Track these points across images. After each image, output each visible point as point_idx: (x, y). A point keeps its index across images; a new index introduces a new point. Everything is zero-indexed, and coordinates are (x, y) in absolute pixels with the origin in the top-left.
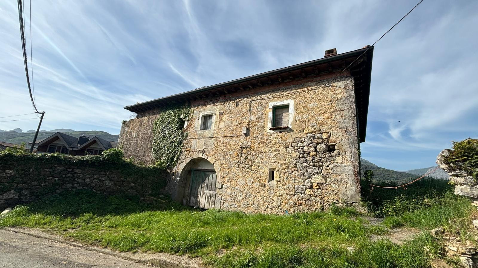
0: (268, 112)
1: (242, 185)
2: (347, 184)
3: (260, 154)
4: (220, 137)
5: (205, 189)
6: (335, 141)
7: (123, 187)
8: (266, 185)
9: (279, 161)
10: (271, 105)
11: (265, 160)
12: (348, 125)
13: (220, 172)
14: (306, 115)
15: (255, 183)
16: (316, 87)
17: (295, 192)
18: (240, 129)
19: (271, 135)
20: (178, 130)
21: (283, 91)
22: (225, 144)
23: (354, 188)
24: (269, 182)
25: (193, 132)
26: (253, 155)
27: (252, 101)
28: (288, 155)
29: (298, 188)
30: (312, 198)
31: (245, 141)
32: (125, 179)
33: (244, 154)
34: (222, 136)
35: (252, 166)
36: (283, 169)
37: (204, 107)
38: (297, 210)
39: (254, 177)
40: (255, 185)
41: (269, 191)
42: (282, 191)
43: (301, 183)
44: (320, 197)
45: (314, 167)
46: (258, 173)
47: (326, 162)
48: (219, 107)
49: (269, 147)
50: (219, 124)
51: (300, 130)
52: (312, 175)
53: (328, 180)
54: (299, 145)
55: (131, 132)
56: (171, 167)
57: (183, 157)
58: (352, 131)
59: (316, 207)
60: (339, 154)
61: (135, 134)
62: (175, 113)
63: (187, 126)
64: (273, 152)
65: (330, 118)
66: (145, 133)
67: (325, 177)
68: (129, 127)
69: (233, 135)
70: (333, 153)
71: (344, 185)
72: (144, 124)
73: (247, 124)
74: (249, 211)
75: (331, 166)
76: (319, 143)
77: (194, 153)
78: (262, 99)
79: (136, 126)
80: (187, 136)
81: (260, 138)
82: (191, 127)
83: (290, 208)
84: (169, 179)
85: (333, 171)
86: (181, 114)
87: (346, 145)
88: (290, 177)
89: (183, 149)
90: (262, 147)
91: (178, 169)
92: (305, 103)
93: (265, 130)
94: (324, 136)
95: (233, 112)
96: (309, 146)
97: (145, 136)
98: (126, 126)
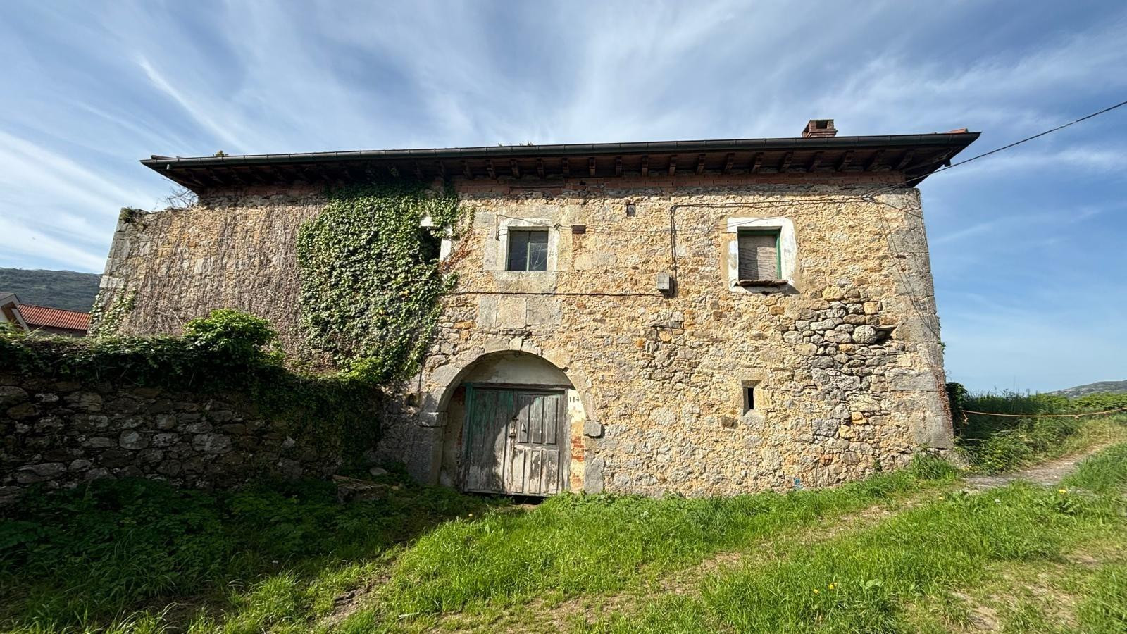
0: (727, 242)
1: (666, 424)
2: (924, 412)
3: (712, 345)
4: (582, 295)
5: (518, 440)
6: (893, 322)
7: (261, 454)
8: (737, 421)
9: (768, 363)
10: (734, 224)
11: (729, 359)
12: (917, 289)
13: (593, 391)
14: (825, 258)
15: (705, 418)
16: (841, 197)
17: (814, 435)
18: (646, 276)
19: (740, 300)
20: (417, 262)
21: (761, 193)
22: (599, 316)
23: (940, 418)
24: (745, 413)
25: (479, 274)
26: (693, 348)
27: (676, 206)
28: (789, 349)
29: (819, 424)
30: (854, 445)
31: (664, 310)
32: (267, 423)
33: (664, 343)
34: (589, 292)
35: (693, 376)
36: (780, 382)
37: (515, 206)
38: (823, 475)
39: (701, 404)
40: (705, 423)
41: (746, 437)
42: (781, 435)
43: (827, 412)
44: (872, 441)
45: (852, 378)
46: (713, 392)
47: (877, 366)
48: (567, 209)
49: (736, 327)
50: (574, 258)
51: (814, 291)
52: (848, 396)
53: (885, 405)
54: (813, 326)
55: (175, 255)
56: (400, 379)
57: (447, 348)
58: (926, 302)
59: (864, 465)
60: (903, 349)
61: (200, 261)
62: (398, 207)
63: (453, 254)
64: (749, 340)
65: (879, 271)
66: (256, 263)
67: (878, 398)
68: (161, 236)
69: (624, 291)
70: (892, 345)
71: (920, 414)
72: (247, 233)
73: (666, 265)
74: (693, 488)
75: (890, 374)
76: (858, 324)
77: (489, 335)
78: (706, 206)
79: (203, 234)
80: (455, 283)
81: (708, 305)
82: (470, 258)
83: (805, 472)
84: (394, 416)
85: (896, 385)
86: (425, 215)
87: (917, 332)
88: (800, 401)
89: (442, 323)
90: (718, 327)
91: (430, 386)
92: (819, 231)
93: (722, 284)
94: (869, 309)
95: (617, 230)
96: (838, 328)
97: (255, 273)
98: (143, 231)
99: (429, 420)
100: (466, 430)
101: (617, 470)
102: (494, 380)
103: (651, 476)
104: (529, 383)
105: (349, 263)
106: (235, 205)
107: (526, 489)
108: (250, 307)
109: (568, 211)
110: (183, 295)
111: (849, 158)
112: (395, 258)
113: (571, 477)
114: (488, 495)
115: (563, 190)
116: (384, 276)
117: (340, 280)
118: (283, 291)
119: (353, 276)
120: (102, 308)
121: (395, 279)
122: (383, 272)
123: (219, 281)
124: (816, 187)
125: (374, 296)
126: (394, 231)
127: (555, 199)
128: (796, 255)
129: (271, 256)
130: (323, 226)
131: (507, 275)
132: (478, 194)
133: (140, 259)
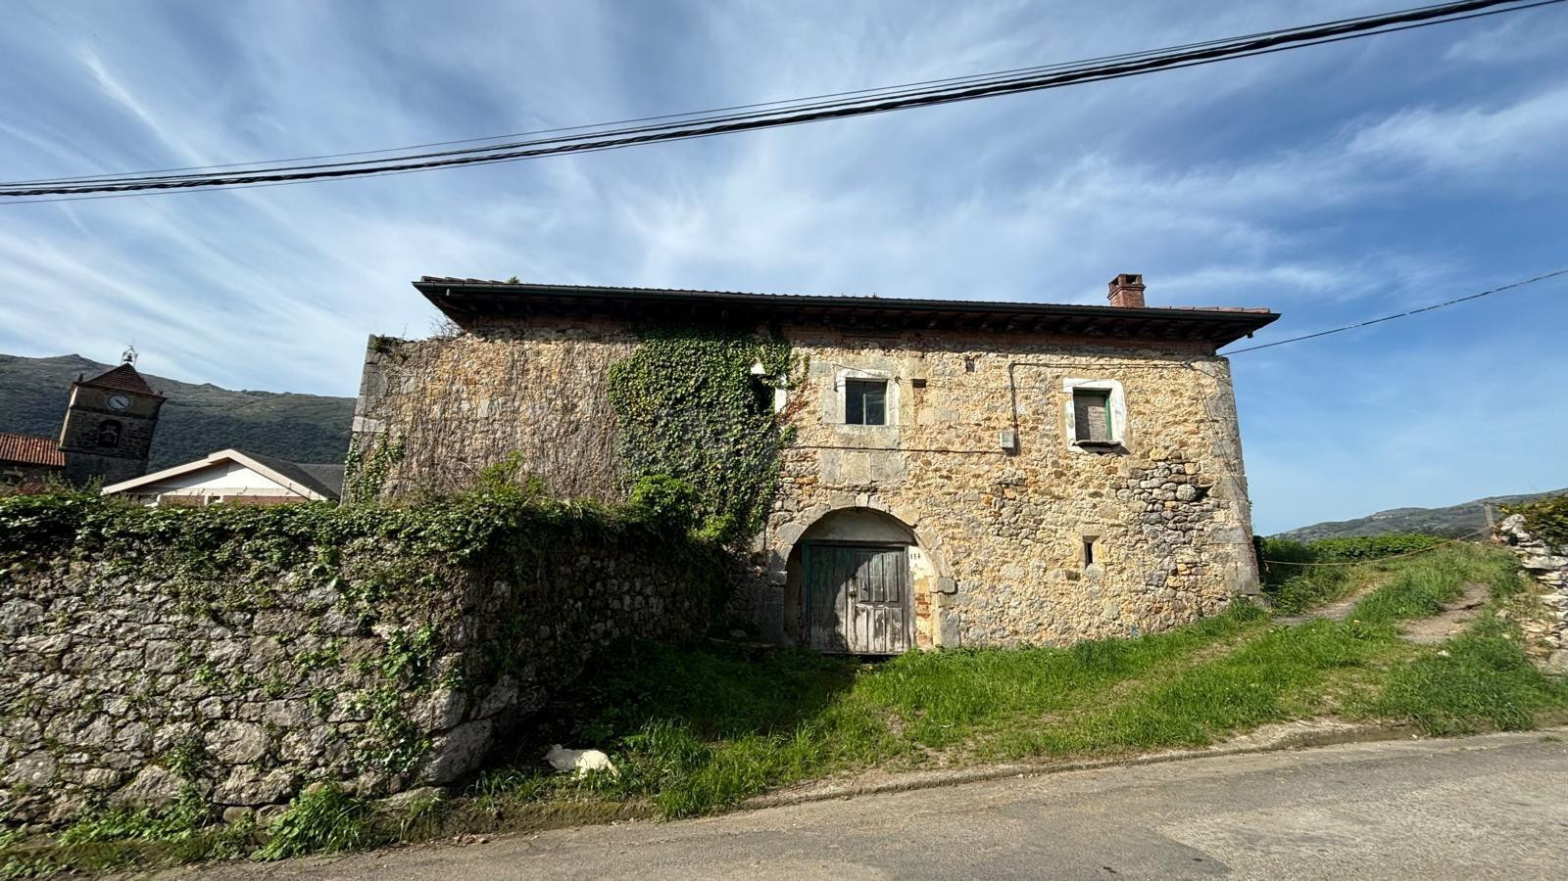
0: (1064, 402)
1: (1015, 579)
2: (1236, 563)
3: (1055, 502)
4: (927, 451)
5: (859, 598)
6: (1210, 481)
7: (676, 616)
8: (1079, 574)
9: (1105, 520)
10: (1069, 384)
11: (1070, 516)
12: (1228, 452)
13: (944, 548)
14: (1151, 420)
15: (1052, 573)
16: (1163, 362)
17: (1147, 585)
18: (988, 433)
19: (1078, 459)
20: (751, 413)
21: (1091, 355)
22: (945, 473)
23: (1248, 568)
24: (1086, 567)
25: (819, 427)
26: (1037, 505)
27: (1013, 365)
28: (1122, 506)
29: (1151, 575)
30: (1180, 594)
31: (1008, 468)
33: (1010, 500)
34: (933, 448)
35: (1038, 532)
36: (1116, 538)
37: (851, 356)
38: (1155, 622)
39: (1047, 559)
40: (1052, 576)
41: (1089, 589)
42: (1118, 586)
43: (1156, 564)
44: (1195, 590)
45: (1177, 532)
46: (1057, 547)
47: (1197, 522)
48: (906, 361)
49: (1075, 485)
51: (1142, 452)
52: (1174, 549)
53: (1205, 556)
54: (1143, 484)
55: (450, 394)
56: (743, 537)
57: (790, 504)
58: (1235, 464)
59: (1189, 611)
60: (1218, 506)
61: (485, 403)
63: (789, 405)
64: (1087, 497)
65: (1197, 434)
66: (557, 407)
67: (1199, 551)
68: (428, 371)
69: (968, 448)
70: (1208, 503)
71: (1233, 565)
72: (542, 371)
73: (1008, 423)
74: (1044, 639)
75: (1208, 529)
76: (1180, 483)
77: (833, 491)
78: (1042, 365)
79: (483, 371)
80: (794, 436)
81: (1049, 463)
82: (808, 409)
83: (1140, 619)
84: (740, 576)
85: (1213, 539)
86: (755, 362)
87: (1229, 490)
88: (1134, 555)
89: (782, 478)
90: (1059, 485)
91: (776, 544)
92: (1145, 394)
94: (1189, 469)
95: (958, 385)
96: (1163, 487)
97: (559, 418)
98: (402, 364)
99: (779, 578)
100: (804, 590)
101: (972, 624)
102: (831, 537)
103: (1004, 629)
104: (867, 540)
105: (676, 413)
106: (522, 338)
107: (871, 648)
108: (557, 458)
109: (906, 364)
110: (467, 443)
111: (1172, 327)
112: (727, 408)
113: (917, 635)
114: (833, 655)
115: (899, 341)
116: (718, 427)
117: (668, 430)
118: (595, 440)
119: (682, 426)
120: (359, 456)
121: (730, 430)
122: (716, 422)
123: (512, 427)
124: (1140, 352)
125: (708, 449)
126: (725, 378)
127: (893, 351)
128: (1125, 417)
129: (576, 400)
130: (639, 369)
131: (847, 429)
132: (810, 341)
133: (403, 398)
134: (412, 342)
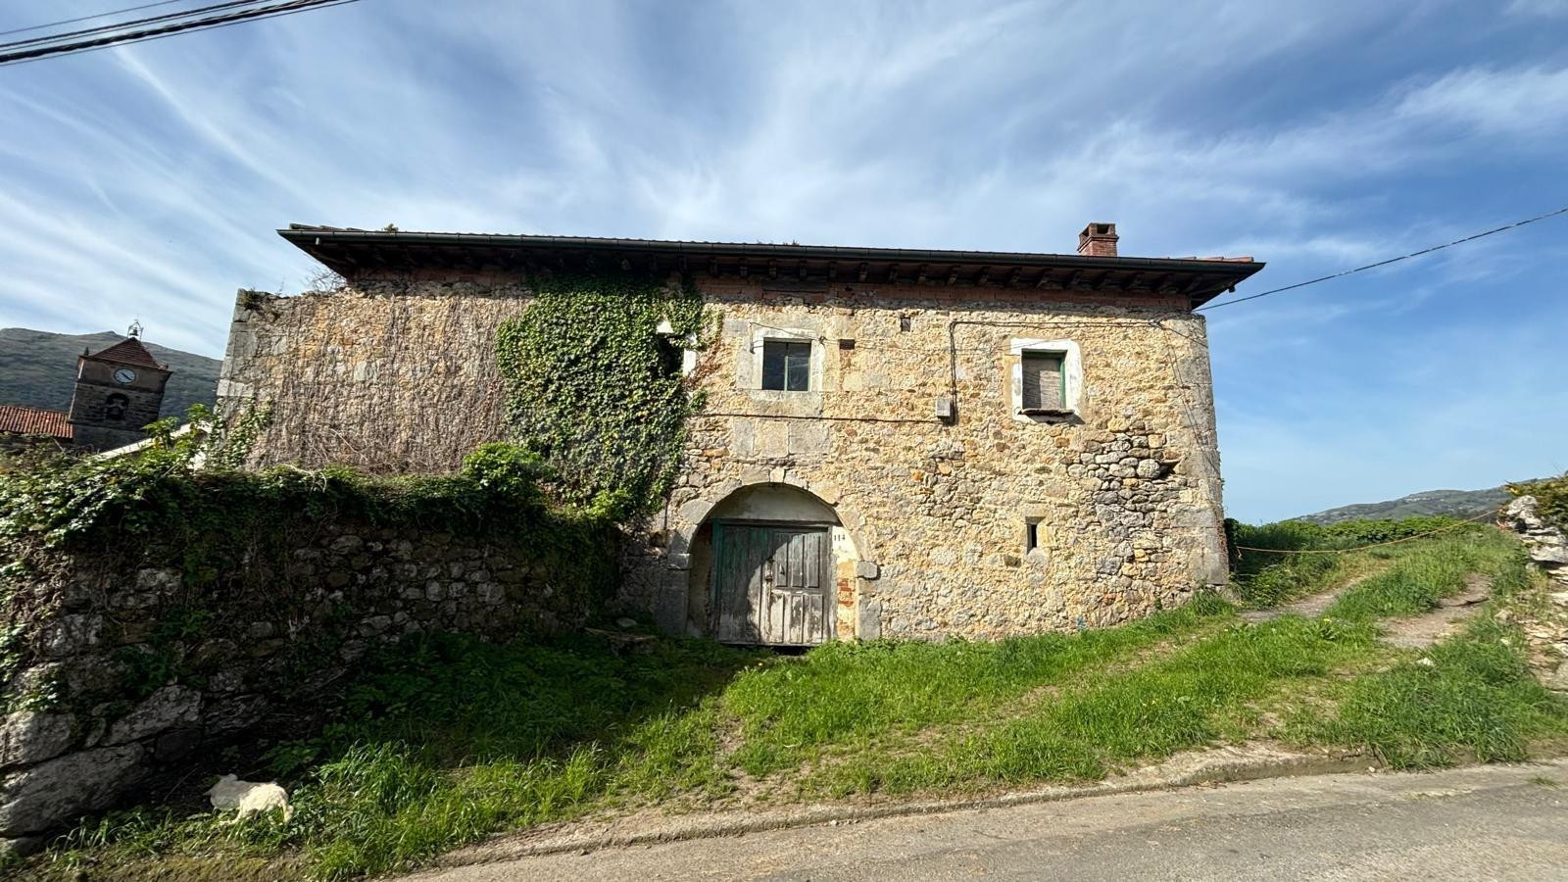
0: (1010, 365)
1: (946, 564)
2: (1203, 549)
3: (995, 478)
4: (852, 420)
5: (775, 583)
6: (1177, 456)
7: (527, 605)
8: (1020, 559)
9: (1053, 499)
10: (1018, 344)
11: (1012, 494)
12: (1199, 422)
13: (867, 529)
14: (1111, 386)
15: (988, 557)
16: (1128, 320)
17: (1097, 573)
18: (923, 400)
19: (1024, 429)
20: (655, 377)
21: (1046, 312)
22: (871, 445)
23: (1217, 555)
24: (1028, 552)
25: (731, 393)
26: (975, 482)
27: (955, 323)
28: (1073, 483)
29: (1103, 562)
30: (1136, 583)
31: (944, 439)
32: (531, 569)
33: (944, 475)
34: (859, 417)
35: (974, 512)
36: (1064, 519)
37: (771, 313)
38: (1106, 614)
39: (984, 542)
40: (988, 562)
41: (1030, 576)
42: (1065, 574)
43: (1110, 549)
44: (1153, 579)
45: (1135, 514)
46: (996, 529)
47: (1159, 502)
48: (833, 320)
49: (1020, 459)
50: (842, 377)
51: (1099, 421)
52: (1132, 533)
53: (1166, 541)
54: (1099, 459)
55: (324, 355)
56: (641, 515)
57: (696, 479)
58: (1207, 437)
59: (1146, 603)
60: (1185, 485)
61: (362, 365)
62: (628, 309)
63: (699, 368)
64: (1033, 473)
65: (1164, 402)
66: (440, 370)
67: (1160, 535)
68: (302, 330)
69: (899, 417)
70: (1173, 481)
71: (1199, 551)
72: (424, 330)
73: (946, 389)
74: (976, 632)
75: (1172, 511)
76: (1142, 458)
77: (745, 465)
78: (988, 323)
79: (361, 329)
80: (704, 403)
82: (720, 373)
83: (1088, 611)
84: (636, 559)
85: (1178, 521)
86: (661, 320)
87: (1199, 467)
88: (1084, 539)
89: (688, 450)
90: (1001, 459)
91: (678, 523)
92: (1106, 357)
93: (1005, 412)
94: (1153, 442)
95: (890, 347)
96: (1122, 462)
97: (440, 382)
98: (274, 321)
99: (680, 562)
100: (714, 573)
101: (894, 614)
102: (746, 516)
103: (931, 620)
104: (787, 519)
105: (569, 376)
106: (405, 293)
107: (787, 639)
108: (437, 426)
109: (833, 323)
110: (341, 408)
111: (1139, 279)
112: (628, 371)
113: (838, 624)
114: (744, 646)
115: (827, 297)
116: (617, 392)
117: (560, 396)
118: (480, 406)
119: (576, 391)
120: (223, 422)
121: (630, 396)
122: (614, 387)
123: (390, 391)
124: (1103, 308)
125: (604, 416)
126: (626, 337)
127: (819, 307)
128: (1081, 382)
129: (461, 361)
130: (531, 327)
131: (764, 395)
132: (725, 296)
133: (274, 359)
134: (287, 298)
